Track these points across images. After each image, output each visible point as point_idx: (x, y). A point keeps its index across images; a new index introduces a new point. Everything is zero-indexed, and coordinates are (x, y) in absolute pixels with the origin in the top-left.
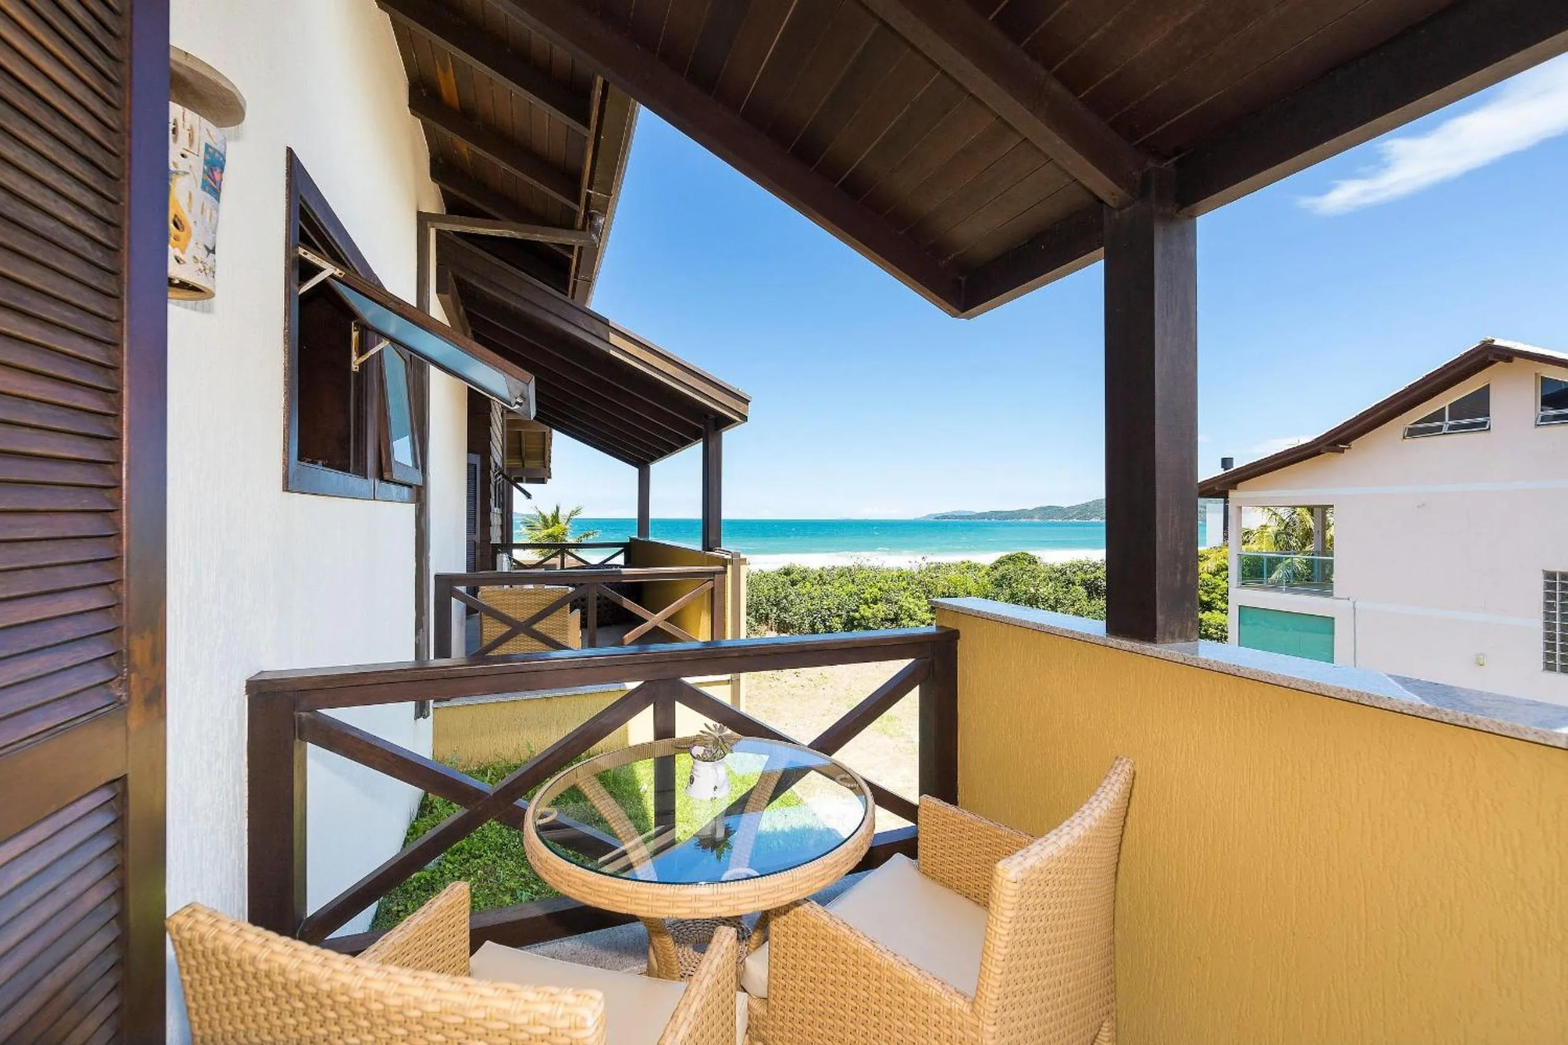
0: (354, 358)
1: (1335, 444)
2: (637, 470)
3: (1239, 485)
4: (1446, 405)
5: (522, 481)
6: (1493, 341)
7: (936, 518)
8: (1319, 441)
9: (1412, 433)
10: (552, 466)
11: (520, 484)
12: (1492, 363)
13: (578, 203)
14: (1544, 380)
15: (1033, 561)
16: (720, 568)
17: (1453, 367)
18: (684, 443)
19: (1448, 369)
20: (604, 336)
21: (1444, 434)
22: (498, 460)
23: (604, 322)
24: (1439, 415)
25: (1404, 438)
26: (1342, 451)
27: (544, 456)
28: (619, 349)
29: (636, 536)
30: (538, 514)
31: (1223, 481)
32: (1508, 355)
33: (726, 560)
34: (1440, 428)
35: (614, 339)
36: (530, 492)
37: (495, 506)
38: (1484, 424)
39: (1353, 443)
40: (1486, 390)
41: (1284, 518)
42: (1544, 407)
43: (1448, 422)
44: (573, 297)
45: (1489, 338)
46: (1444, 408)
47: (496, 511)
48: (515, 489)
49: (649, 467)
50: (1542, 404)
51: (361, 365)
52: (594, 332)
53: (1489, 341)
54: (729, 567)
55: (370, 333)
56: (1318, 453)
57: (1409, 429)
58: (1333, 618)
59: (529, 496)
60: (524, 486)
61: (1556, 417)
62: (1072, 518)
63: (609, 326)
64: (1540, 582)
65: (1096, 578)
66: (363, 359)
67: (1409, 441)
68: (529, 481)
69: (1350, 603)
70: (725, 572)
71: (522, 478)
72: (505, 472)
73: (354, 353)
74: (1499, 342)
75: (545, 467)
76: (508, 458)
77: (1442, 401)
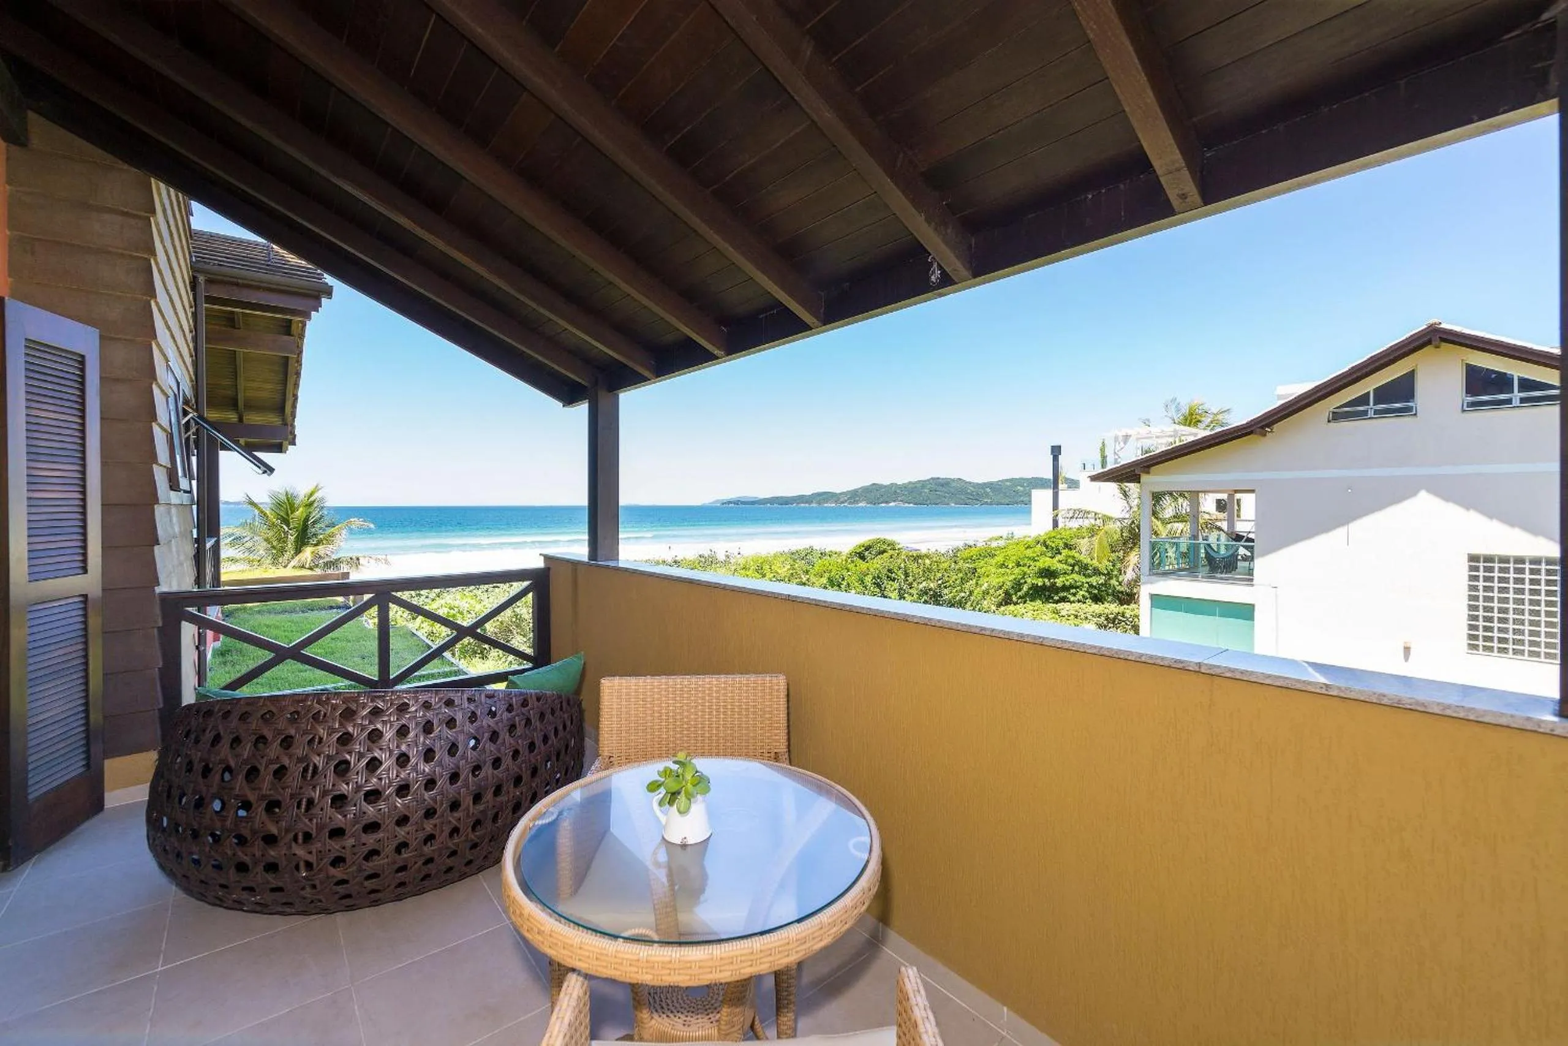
1: (1263, 427)
3: (1153, 469)
4: (1371, 389)
6: (1440, 323)
7: (723, 504)
9: (1336, 417)
12: (1432, 345)
14: (1469, 366)
17: (1396, 350)
21: (1370, 418)
24: (1363, 400)
25: (1329, 421)
26: (1265, 434)
34: (1365, 413)
38: (1408, 408)
39: (1277, 426)
40: (1411, 376)
43: (1372, 407)
45: (1436, 321)
46: (1368, 393)
53: (1435, 324)
57: (1333, 413)
58: (1255, 606)
61: (1486, 403)
64: (1465, 564)
67: (1334, 425)
69: (1273, 592)
74: (1445, 325)
75: (284, 417)
77: (1369, 385)
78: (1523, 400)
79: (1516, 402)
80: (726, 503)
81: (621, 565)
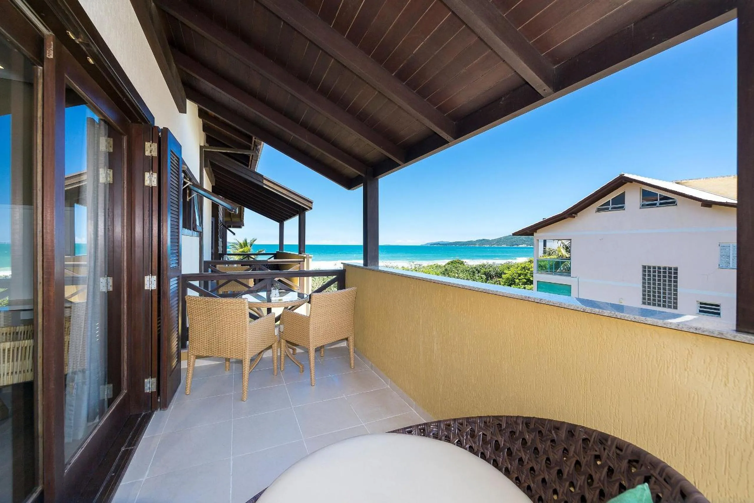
0: (188, 198)
1: (571, 214)
2: (278, 224)
3: (538, 231)
5: (230, 227)
8: (565, 213)
9: (599, 210)
10: (244, 221)
11: (230, 229)
12: (625, 183)
13: (251, 144)
14: (643, 190)
15: (462, 263)
16: (302, 260)
17: (611, 184)
18: (294, 215)
19: (609, 185)
20: (262, 181)
21: (610, 211)
22: (221, 219)
23: (262, 176)
24: (608, 203)
25: (596, 212)
26: (574, 217)
27: (241, 216)
28: (267, 185)
29: (278, 251)
30: (237, 242)
31: (531, 229)
32: (631, 181)
33: (304, 257)
34: (609, 208)
35: (265, 182)
36: (235, 233)
37: (220, 238)
38: (623, 207)
39: (579, 214)
40: (623, 195)
41: (566, 244)
42: (643, 201)
43: (611, 206)
44: (250, 168)
45: (623, 173)
46: (610, 201)
47: (220, 240)
48: (228, 231)
49: (284, 223)
50: (642, 200)
51: (190, 200)
52: (258, 179)
54: (305, 259)
55: (192, 190)
56: (565, 218)
57: (598, 209)
58: (571, 285)
59: (234, 234)
60: (232, 229)
61: (648, 205)
62: (493, 245)
63: (263, 177)
64: (641, 270)
65: (490, 271)
66: (190, 198)
67: (598, 213)
68: (234, 227)
69: (576, 279)
70: (304, 261)
71: (231, 226)
72: (224, 224)
73: (188, 196)
74: (626, 175)
75: (241, 221)
76: (225, 217)
77: (609, 198)
78: (661, 204)
79: (658, 204)
80: (432, 244)
81: (380, 268)
